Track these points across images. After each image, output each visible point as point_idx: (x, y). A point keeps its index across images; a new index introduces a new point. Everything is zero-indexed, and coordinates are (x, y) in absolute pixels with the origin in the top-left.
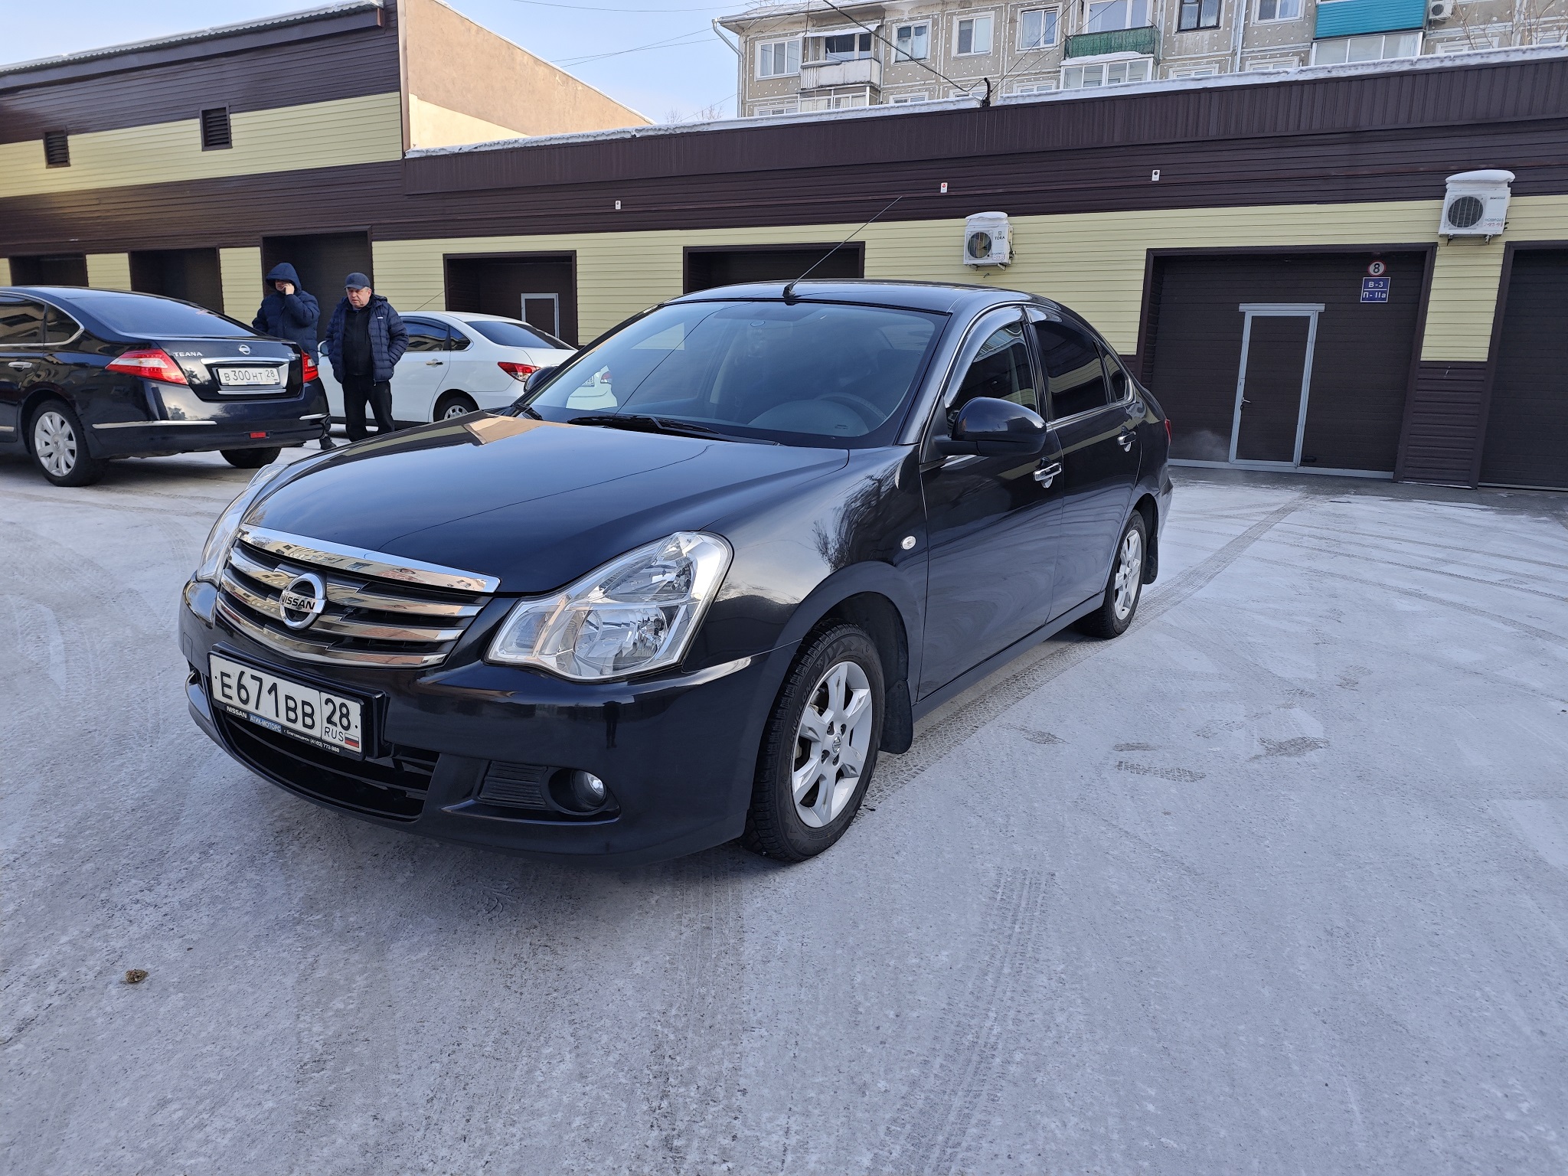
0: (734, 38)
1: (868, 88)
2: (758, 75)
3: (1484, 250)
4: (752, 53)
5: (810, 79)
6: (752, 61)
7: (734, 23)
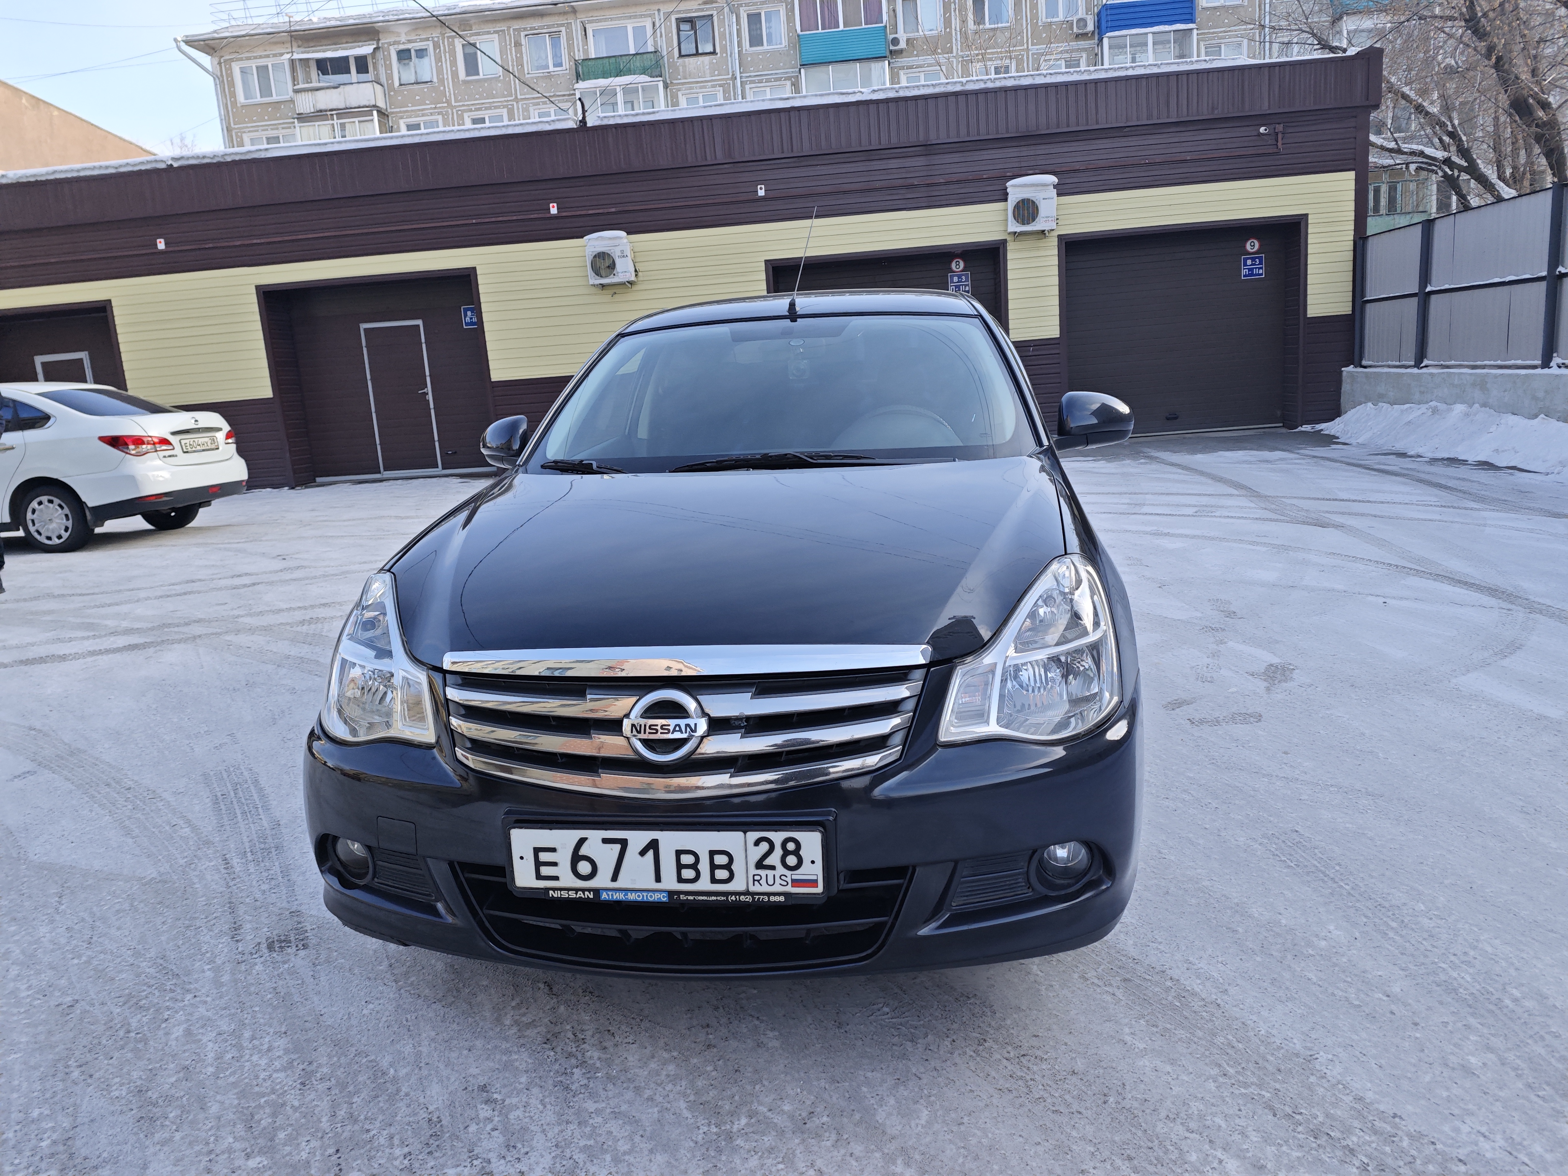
0: (205, 59)
1: (375, 113)
2: (241, 98)
3: (1042, 243)
4: (230, 75)
5: (306, 103)
6: (232, 84)
7: (202, 43)
